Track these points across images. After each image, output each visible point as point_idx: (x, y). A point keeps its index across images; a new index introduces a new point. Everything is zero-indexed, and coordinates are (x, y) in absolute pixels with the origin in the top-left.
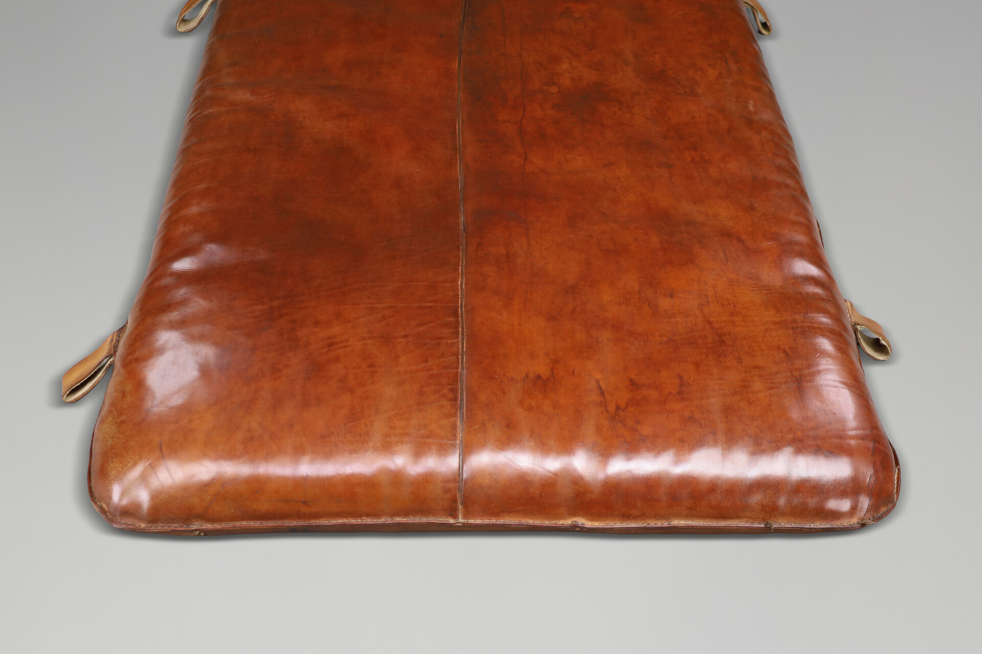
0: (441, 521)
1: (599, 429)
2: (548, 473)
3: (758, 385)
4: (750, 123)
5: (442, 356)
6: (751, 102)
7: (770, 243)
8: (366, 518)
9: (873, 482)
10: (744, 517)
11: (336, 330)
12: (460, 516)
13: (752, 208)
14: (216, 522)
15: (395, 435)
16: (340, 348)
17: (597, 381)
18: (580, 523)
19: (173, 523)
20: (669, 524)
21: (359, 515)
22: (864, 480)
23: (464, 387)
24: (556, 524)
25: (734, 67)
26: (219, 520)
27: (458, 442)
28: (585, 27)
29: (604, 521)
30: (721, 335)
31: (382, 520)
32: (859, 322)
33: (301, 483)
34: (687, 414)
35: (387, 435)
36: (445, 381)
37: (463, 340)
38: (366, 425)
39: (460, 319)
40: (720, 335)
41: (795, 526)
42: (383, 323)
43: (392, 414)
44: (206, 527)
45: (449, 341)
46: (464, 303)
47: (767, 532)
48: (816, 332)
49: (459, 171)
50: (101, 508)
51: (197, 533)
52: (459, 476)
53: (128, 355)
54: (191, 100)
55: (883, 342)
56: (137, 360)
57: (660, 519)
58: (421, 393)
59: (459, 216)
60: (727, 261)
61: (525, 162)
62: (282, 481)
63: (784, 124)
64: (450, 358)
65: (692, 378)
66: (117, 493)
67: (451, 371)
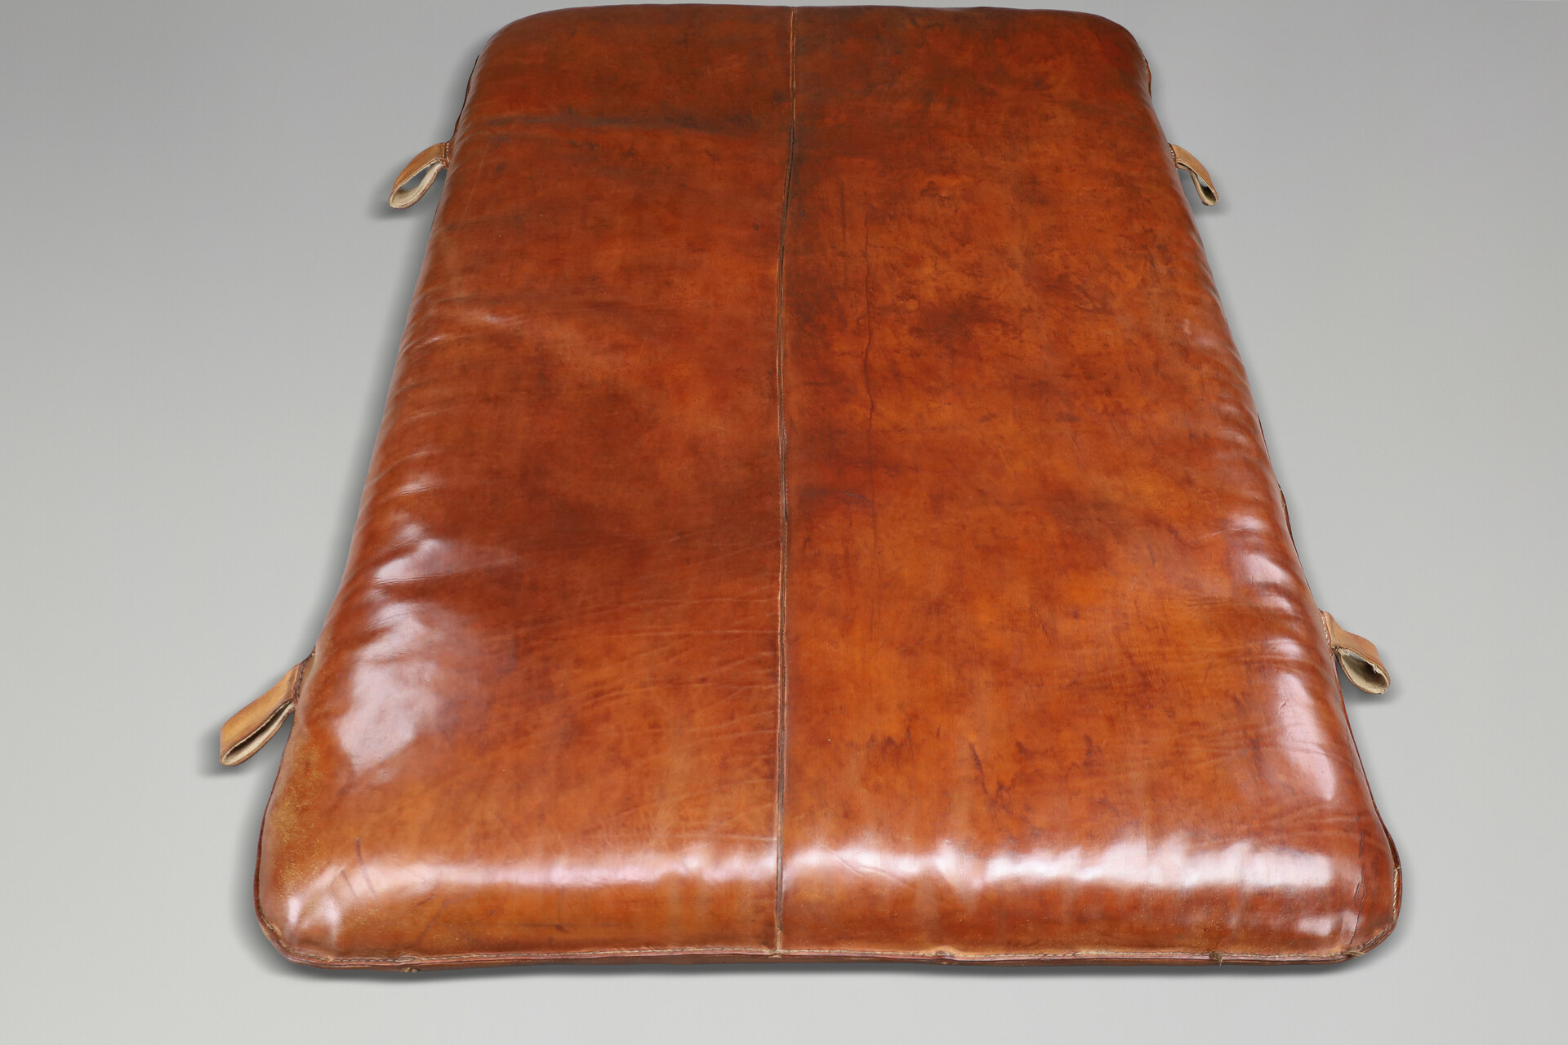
0: (751, 952)
1: (974, 820)
2: (901, 884)
3: (1197, 751)
4: (1185, 352)
5: (755, 709)
6: (1187, 321)
7: (1214, 534)
8: (645, 948)
9: (1362, 894)
10: (1180, 946)
11: (606, 671)
12: (779, 945)
13: (1189, 481)
14: (434, 954)
15: (686, 830)
16: (611, 699)
17: (972, 747)
18: (948, 954)
19: (373, 956)
22: (1350, 891)
23: (785, 755)
24: (913, 956)
25: (1162, 269)
26: (439, 952)
27: (775, 839)
28: (956, 211)
29: (982, 951)
30: (1146, 674)
31: (668, 951)
32: (1342, 643)
33: (554, 896)
34: (1098, 795)
35: (676, 830)
36: (757, 747)
37: (783, 685)
38: (647, 815)
39: (779, 653)
40: (1143, 675)
41: (1253, 958)
42: (672, 660)
43: (684, 797)
44: (420, 962)
45: (764, 688)
46: (785, 629)
47: (1213, 967)
48: (1279, 668)
49: (780, 432)
50: (272, 931)
51: (407, 970)
52: (777, 889)
53: (315, 707)
54: (408, 320)
55: (1378, 671)
56: (327, 715)
57: (1061, 949)
58: (724, 766)
59: (779, 495)
60: (1154, 561)
61: (871, 414)
62: (528, 892)
63: (1233, 353)
64: (765, 713)
65: (1105, 742)
66: (294, 908)
67: (767, 732)
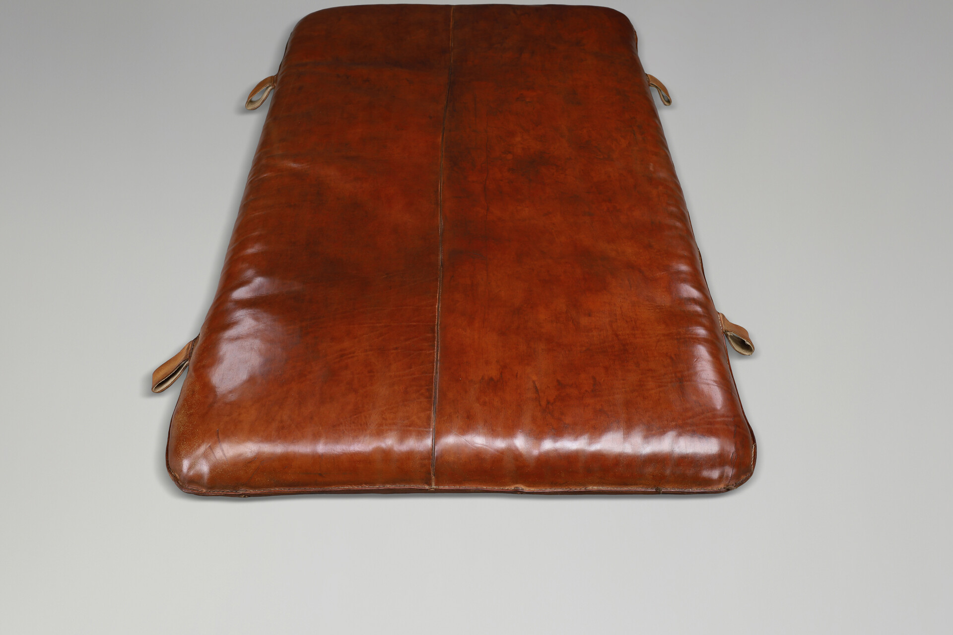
0: (419, 487)
1: (534, 420)
2: (496, 453)
3: (651, 384)
4: (650, 180)
5: (422, 363)
6: (652, 164)
7: (662, 273)
8: (364, 485)
9: (735, 458)
10: (640, 484)
11: (347, 344)
12: (433, 484)
13: (650, 246)
14: (257, 488)
15: (386, 425)
16: (349, 358)
17: (534, 382)
18: (521, 489)
19: (226, 489)
20: (585, 489)
21: (361, 484)
22: (728, 456)
23: (437, 387)
24: (502, 489)
25: (640, 138)
26: (259, 487)
27: (432, 429)
28: (534, 109)
29: (538, 487)
30: (625, 345)
31: (376, 488)
32: (729, 329)
33: (318, 459)
34: (598, 407)
35: (381, 425)
36: (423, 383)
37: (437, 351)
38: (365, 417)
39: (436, 335)
41: (678, 491)
42: (380, 338)
43: (384, 408)
44: (249, 492)
45: (428, 352)
46: (439, 322)
48: (694, 342)
49: (440, 222)
50: (175, 477)
51: (243, 496)
52: (432, 455)
55: (748, 343)
56: (204, 367)
57: (579, 485)
58: (406, 392)
59: (438, 254)
60: (631, 287)
61: (487, 213)
62: (304, 456)
64: (428, 365)
65: (602, 380)
66: (186, 464)
67: (428, 375)
